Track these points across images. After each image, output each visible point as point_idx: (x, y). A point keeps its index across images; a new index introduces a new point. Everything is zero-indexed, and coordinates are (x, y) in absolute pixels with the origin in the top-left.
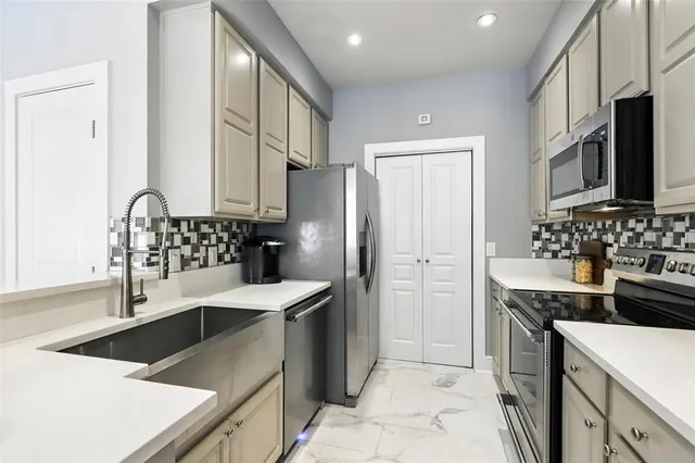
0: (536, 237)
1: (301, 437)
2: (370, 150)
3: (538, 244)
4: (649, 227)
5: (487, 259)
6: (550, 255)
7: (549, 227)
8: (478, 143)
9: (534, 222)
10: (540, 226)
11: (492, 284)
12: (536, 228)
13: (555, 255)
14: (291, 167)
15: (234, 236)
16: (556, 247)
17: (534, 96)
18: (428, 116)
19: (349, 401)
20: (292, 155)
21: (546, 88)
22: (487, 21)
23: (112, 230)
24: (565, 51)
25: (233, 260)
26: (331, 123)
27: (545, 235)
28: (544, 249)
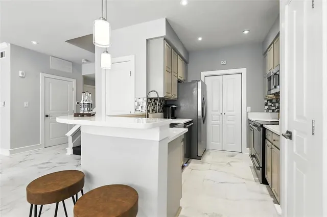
0: (266, 104)
1: (186, 165)
2: (203, 74)
3: (267, 107)
5: (247, 113)
6: (271, 111)
7: (271, 101)
8: (244, 71)
9: (265, 99)
10: (268, 100)
11: (249, 121)
12: (266, 101)
13: (273, 111)
14: (179, 82)
15: (161, 104)
16: (274, 108)
17: (265, 54)
18: (225, 61)
19: (199, 158)
20: (179, 77)
21: (268, 53)
22: (246, 32)
23: (136, 101)
24: (273, 43)
25: (161, 112)
26: (188, 65)
27: (270, 104)
28: (269, 109)
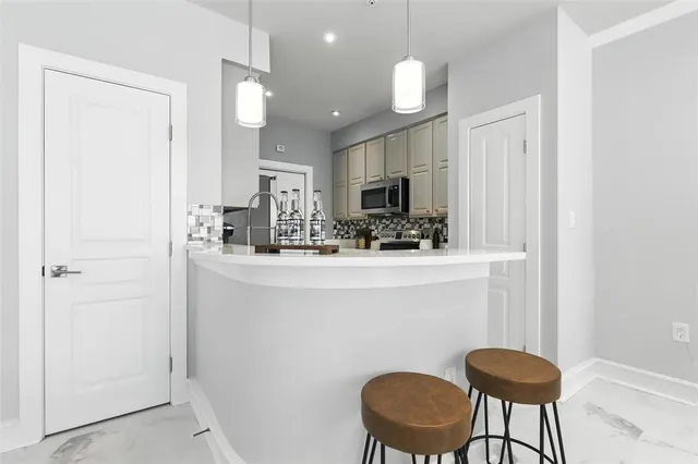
0: (335, 227)
3: (335, 231)
4: (408, 222)
7: (340, 222)
8: (309, 170)
9: (335, 219)
10: (337, 221)
12: (335, 223)
13: (342, 237)
16: (342, 233)
23: (190, 213)
